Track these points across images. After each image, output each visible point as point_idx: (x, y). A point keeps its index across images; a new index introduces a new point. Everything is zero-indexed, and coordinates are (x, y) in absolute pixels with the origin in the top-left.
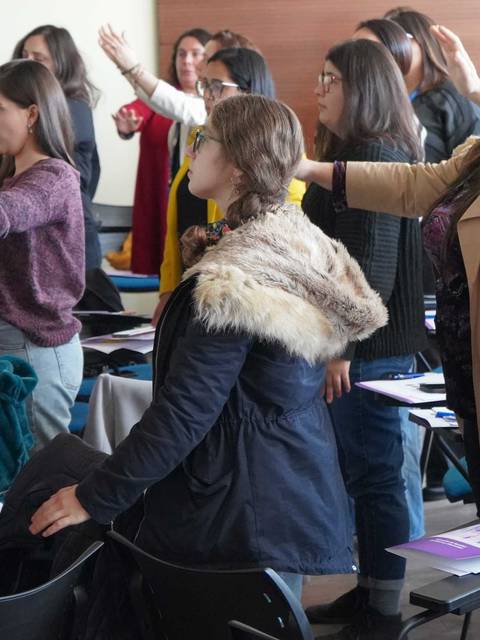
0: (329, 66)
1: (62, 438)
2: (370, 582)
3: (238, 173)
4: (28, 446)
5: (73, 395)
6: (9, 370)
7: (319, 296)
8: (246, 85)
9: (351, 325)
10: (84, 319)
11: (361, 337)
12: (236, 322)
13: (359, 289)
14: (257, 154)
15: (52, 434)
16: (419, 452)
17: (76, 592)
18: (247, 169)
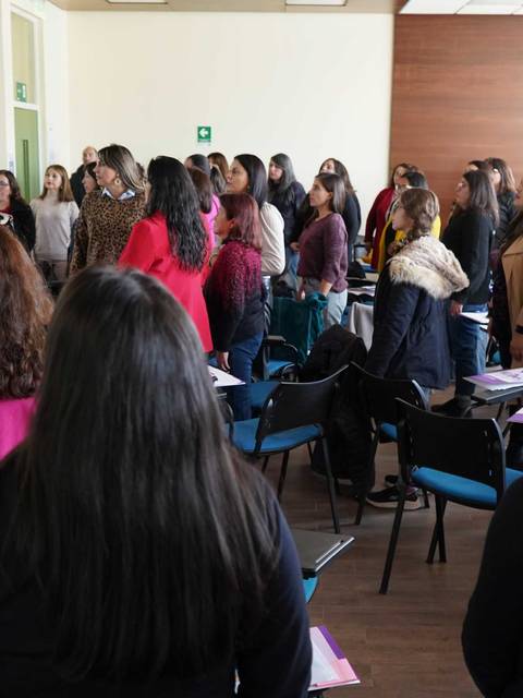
0: (463, 179)
1: (337, 325)
2: (459, 397)
3: (412, 221)
4: (322, 328)
5: (343, 310)
6: (316, 298)
7: (441, 271)
9: (454, 284)
10: (349, 281)
11: (458, 290)
12: (406, 280)
13: (458, 271)
15: (333, 323)
16: (486, 346)
17: (337, 384)
18: (416, 219)
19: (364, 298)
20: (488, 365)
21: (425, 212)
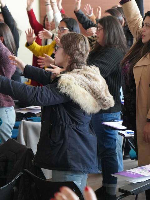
0: (99, 25)
2: (106, 185)
8: (71, 29)
13: (106, 94)
14: (74, 51)
15: (6, 139)
17: (14, 188)
19: (30, 116)
20: (124, 158)
21: (78, 50)
